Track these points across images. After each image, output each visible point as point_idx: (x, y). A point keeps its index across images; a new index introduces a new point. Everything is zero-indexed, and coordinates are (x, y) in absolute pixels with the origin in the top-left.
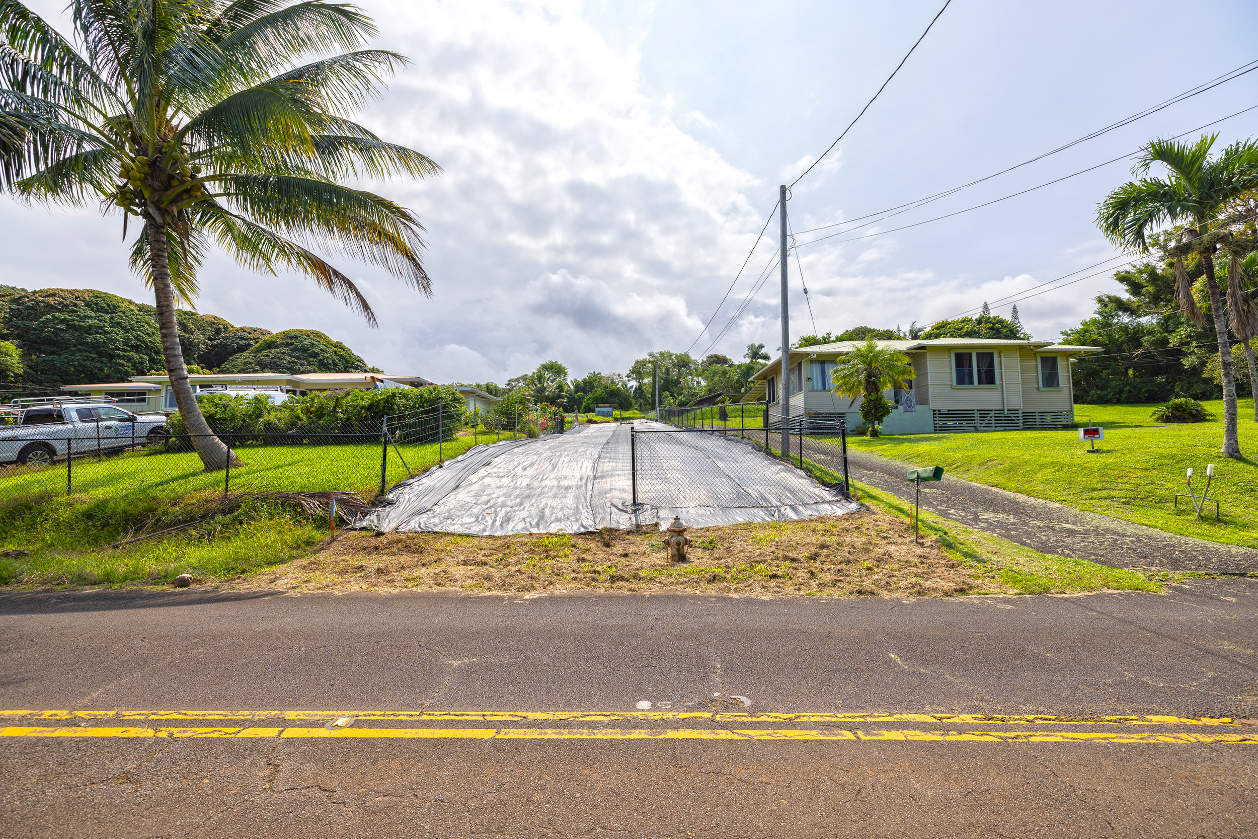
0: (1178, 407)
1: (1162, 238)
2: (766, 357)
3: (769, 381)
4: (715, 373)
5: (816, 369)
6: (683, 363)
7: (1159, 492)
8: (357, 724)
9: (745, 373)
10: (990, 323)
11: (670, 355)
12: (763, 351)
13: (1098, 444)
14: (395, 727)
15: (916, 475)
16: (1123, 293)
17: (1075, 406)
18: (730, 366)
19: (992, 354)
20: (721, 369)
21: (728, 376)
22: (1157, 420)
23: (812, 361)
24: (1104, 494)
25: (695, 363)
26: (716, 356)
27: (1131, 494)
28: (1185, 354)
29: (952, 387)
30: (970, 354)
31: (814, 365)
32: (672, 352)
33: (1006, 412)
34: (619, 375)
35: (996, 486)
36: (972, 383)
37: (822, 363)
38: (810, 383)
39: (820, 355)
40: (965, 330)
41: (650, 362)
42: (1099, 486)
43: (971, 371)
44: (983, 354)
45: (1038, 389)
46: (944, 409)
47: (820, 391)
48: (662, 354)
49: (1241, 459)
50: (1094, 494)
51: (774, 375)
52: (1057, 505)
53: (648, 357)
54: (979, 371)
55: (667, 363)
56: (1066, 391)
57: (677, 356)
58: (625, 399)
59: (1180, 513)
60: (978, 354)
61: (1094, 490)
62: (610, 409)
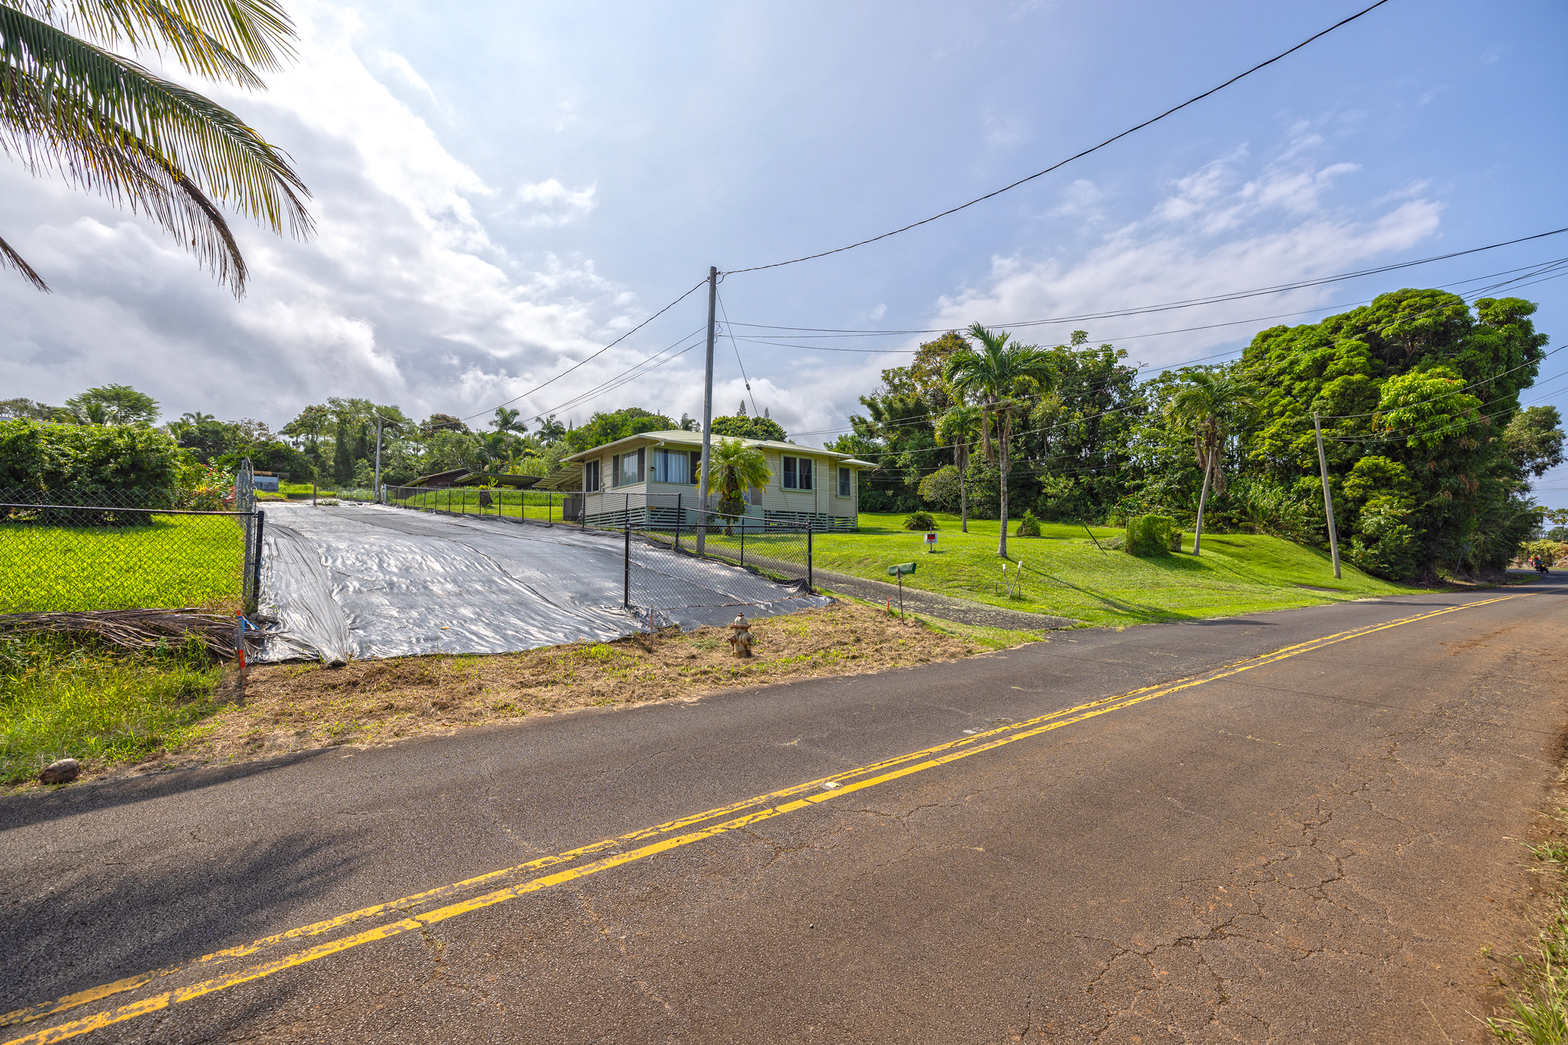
0: (920, 518)
1: (891, 375)
2: (521, 428)
3: (589, 465)
4: (445, 441)
5: (659, 458)
6: (390, 420)
7: (984, 582)
8: (844, 783)
9: (490, 446)
10: (765, 425)
11: (368, 407)
12: (516, 420)
13: (936, 546)
14: (867, 778)
15: (897, 570)
16: (867, 415)
17: (859, 515)
18: (465, 433)
19: (810, 461)
20: (454, 438)
21: (464, 446)
22: (907, 527)
23: (657, 449)
24: (955, 583)
25: (409, 422)
26: (444, 418)
27: (970, 583)
28: (905, 474)
29: (780, 490)
30: (795, 459)
31: (657, 454)
32: (372, 402)
33: (818, 516)
34: (261, 425)
35: (881, 580)
36: (795, 487)
37: (666, 451)
38: (653, 473)
39: (667, 443)
40: (745, 429)
41: (334, 412)
42: (950, 578)
43: (795, 475)
44: (804, 460)
45: (836, 496)
46: (773, 509)
47: (662, 483)
48: (353, 403)
49: (1007, 558)
50: (950, 584)
51: (599, 458)
52: (930, 593)
53: (328, 405)
54: (801, 476)
55: (363, 416)
56: (853, 499)
57: (379, 410)
58: (301, 465)
59: (999, 595)
60: (801, 460)
61: (949, 581)
62: (274, 480)
